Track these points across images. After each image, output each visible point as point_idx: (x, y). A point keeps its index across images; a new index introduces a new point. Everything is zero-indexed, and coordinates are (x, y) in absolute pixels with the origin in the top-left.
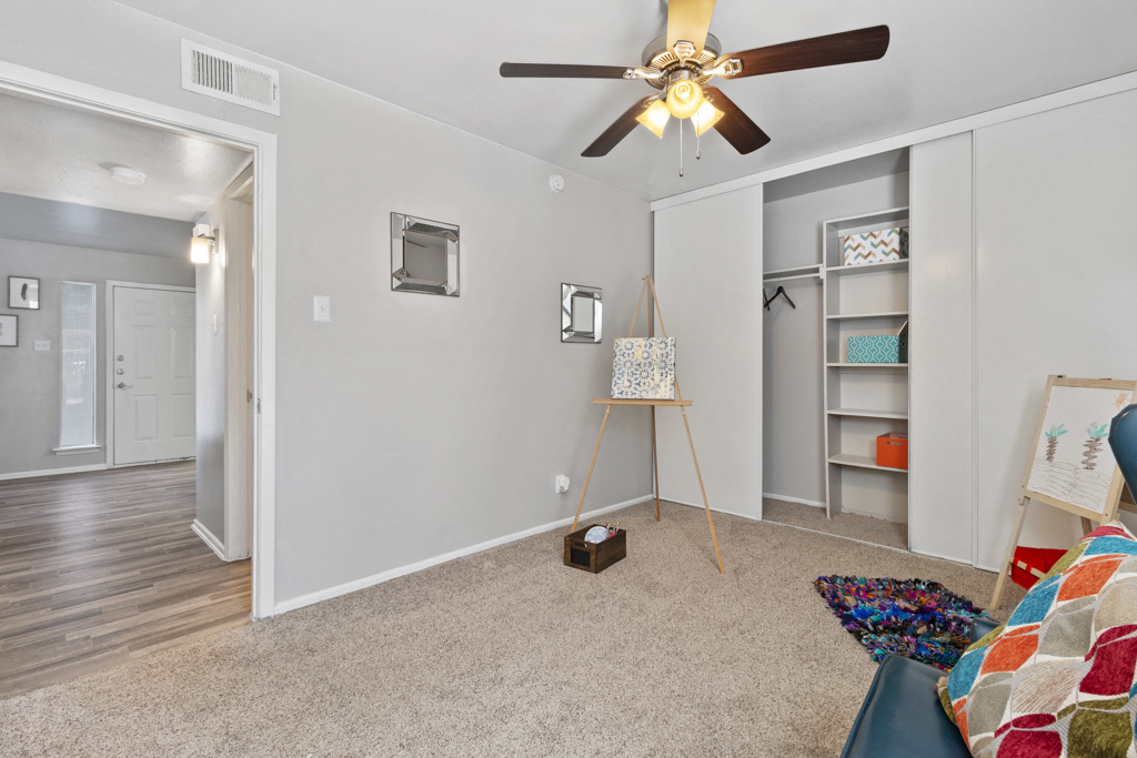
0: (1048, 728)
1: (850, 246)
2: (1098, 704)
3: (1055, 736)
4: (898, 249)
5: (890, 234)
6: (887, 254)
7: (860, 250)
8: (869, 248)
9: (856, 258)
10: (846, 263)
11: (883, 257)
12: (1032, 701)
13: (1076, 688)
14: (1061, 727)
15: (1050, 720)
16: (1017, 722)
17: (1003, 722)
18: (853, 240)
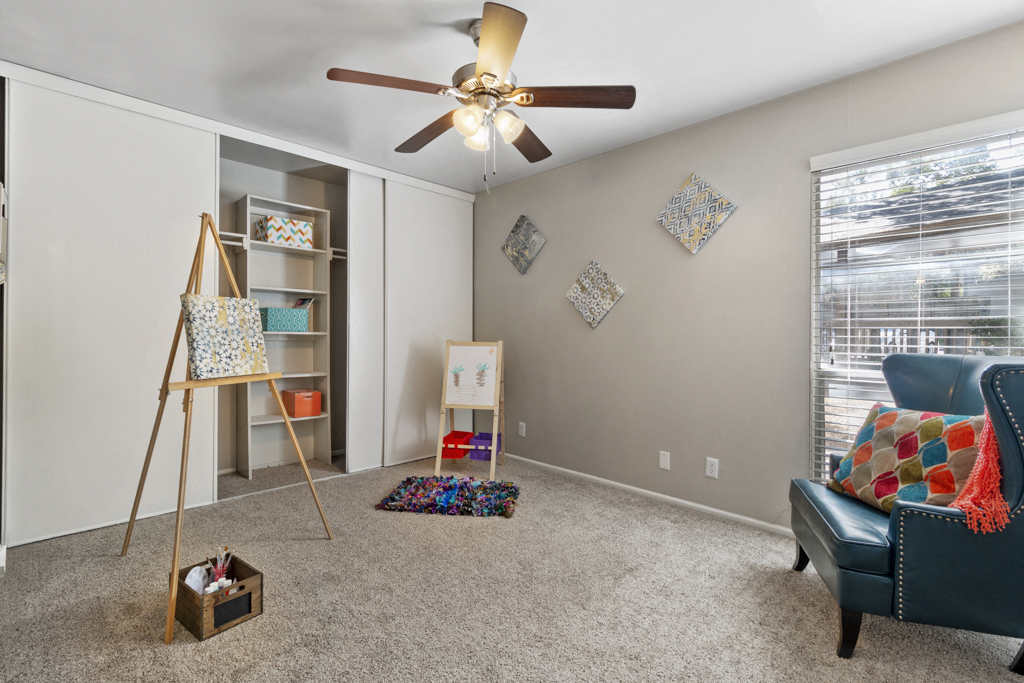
0: (892, 476)
1: (272, 226)
2: (908, 462)
3: (895, 478)
4: (311, 239)
5: (305, 226)
6: (303, 242)
7: (281, 232)
8: (290, 233)
9: (278, 238)
10: (270, 240)
11: (300, 244)
12: (882, 469)
13: (897, 459)
14: (897, 474)
15: (892, 472)
16: (879, 478)
17: (873, 479)
18: (276, 221)
